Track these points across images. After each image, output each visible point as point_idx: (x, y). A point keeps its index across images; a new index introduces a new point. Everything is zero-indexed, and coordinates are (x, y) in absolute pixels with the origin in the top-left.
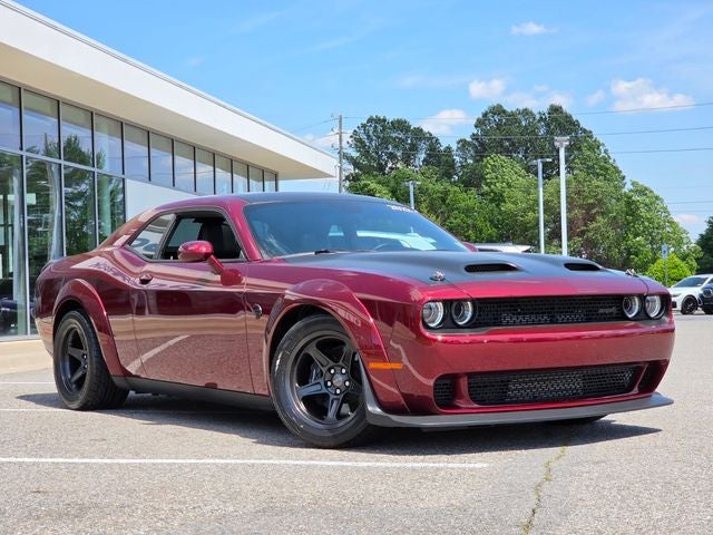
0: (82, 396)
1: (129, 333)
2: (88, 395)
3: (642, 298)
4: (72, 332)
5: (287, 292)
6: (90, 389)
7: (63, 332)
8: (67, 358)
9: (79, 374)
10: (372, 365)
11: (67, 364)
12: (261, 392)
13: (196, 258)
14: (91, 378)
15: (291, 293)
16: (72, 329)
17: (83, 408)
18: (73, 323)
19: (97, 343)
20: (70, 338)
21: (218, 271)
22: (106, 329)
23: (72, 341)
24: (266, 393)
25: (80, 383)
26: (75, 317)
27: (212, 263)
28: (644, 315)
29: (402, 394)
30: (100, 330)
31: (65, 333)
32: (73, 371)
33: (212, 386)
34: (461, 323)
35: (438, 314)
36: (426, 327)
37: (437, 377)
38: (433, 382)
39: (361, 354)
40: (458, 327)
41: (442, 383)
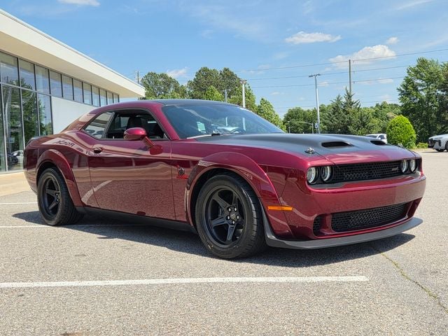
0: (57, 218)
1: (87, 178)
2: (61, 218)
3: (409, 161)
4: (49, 181)
6: (62, 214)
7: (43, 180)
8: (46, 195)
9: (53, 205)
10: (270, 208)
11: (46, 199)
12: (181, 219)
13: (135, 138)
17: (57, 225)
18: (50, 175)
19: (66, 187)
20: (47, 184)
22: (72, 178)
23: (49, 186)
24: (185, 220)
25: (55, 210)
26: (50, 172)
27: (146, 141)
28: (409, 171)
29: (290, 226)
30: (67, 178)
31: (44, 181)
32: (50, 203)
33: (141, 214)
34: (325, 180)
35: (312, 175)
36: (309, 184)
37: (316, 215)
38: (312, 218)
39: (262, 201)
40: (324, 183)
41: (316, 219)
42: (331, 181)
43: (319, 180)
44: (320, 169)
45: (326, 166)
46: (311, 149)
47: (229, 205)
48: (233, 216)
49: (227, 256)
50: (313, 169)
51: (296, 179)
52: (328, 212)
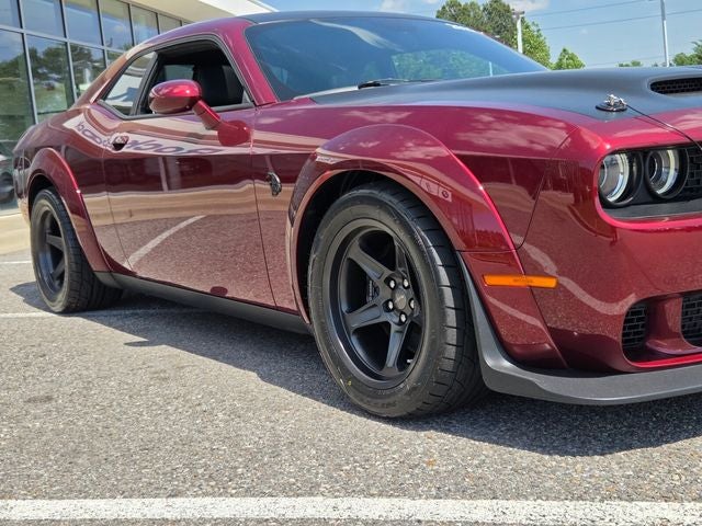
0: (61, 297)
1: (106, 215)
2: (69, 296)
4: (49, 216)
5: (319, 150)
6: (71, 289)
7: (38, 215)
8: (47, 248)
10: (491, 280)
11: (49, 256)
12: (286, 305)
13: (181, 107)
14: (71, 275)
15: (326, 154)
16: (46, 213)
18: (46, 205)
19: (73, 232)
21: (212, 123)
22: (80, 211)
23: (50, 227)
24: (294, 307)
25: (61, 279)
26: (46, 198)
27: (202, 112)
30: (72, 212)
32: (55, 265)
34: (660, 192)
35: (619, 177)
36: (606, 205)
37: (631, 299)
38: (621, 308)
39: (466, 261)
40: (658, 200)
41: (632, 312)
42: (681, 193)
43: (641, 191)
44: (644, 158)
45: (665, 148)
46: (614, 98)
47: (388, 272)
48: (401, 300)
49: (385, 412)
50: (622, 159)
51: (571, 196)
52: (668, 291)
